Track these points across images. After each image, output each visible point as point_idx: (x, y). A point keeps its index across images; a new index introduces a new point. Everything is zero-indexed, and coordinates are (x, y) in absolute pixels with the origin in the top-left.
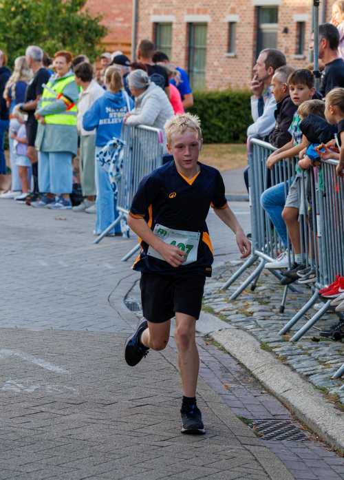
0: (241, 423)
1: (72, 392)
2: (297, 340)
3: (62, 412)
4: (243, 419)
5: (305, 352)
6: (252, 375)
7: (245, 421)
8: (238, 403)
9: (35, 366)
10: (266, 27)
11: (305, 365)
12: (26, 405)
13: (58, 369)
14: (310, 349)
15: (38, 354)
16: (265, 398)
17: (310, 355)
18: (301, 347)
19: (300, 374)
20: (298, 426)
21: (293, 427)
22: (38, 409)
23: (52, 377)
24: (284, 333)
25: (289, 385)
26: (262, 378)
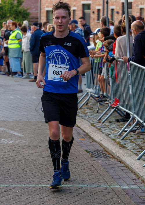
0: (86, 152)
1: (25, 143)
2: (104, 122)
3: (22, 150)
4: (86, 151)
5: (107, 127)
6: (88, 135)
7: (88, 152)
8: (84, 146)
9: (12, 134)
10: (87, 11)
11: (107, 131)
12: (9, 148)
13: (20, 135)
14: (108, 125)
15: (12, 130)
16: (94, 143)
17: (109, 127)
18: (105, 125)
19: (106, 135)
20: (106, 153)
21: (104, 153)
22: (14, 149)
23: (18, 138)
24: (99, 120)
25: (102, 138)
26: (92, 136)
